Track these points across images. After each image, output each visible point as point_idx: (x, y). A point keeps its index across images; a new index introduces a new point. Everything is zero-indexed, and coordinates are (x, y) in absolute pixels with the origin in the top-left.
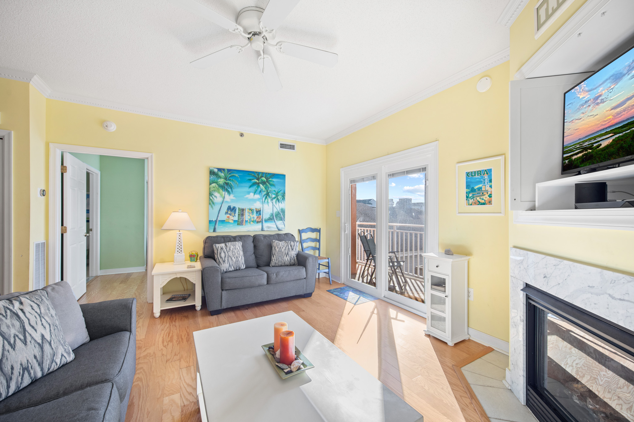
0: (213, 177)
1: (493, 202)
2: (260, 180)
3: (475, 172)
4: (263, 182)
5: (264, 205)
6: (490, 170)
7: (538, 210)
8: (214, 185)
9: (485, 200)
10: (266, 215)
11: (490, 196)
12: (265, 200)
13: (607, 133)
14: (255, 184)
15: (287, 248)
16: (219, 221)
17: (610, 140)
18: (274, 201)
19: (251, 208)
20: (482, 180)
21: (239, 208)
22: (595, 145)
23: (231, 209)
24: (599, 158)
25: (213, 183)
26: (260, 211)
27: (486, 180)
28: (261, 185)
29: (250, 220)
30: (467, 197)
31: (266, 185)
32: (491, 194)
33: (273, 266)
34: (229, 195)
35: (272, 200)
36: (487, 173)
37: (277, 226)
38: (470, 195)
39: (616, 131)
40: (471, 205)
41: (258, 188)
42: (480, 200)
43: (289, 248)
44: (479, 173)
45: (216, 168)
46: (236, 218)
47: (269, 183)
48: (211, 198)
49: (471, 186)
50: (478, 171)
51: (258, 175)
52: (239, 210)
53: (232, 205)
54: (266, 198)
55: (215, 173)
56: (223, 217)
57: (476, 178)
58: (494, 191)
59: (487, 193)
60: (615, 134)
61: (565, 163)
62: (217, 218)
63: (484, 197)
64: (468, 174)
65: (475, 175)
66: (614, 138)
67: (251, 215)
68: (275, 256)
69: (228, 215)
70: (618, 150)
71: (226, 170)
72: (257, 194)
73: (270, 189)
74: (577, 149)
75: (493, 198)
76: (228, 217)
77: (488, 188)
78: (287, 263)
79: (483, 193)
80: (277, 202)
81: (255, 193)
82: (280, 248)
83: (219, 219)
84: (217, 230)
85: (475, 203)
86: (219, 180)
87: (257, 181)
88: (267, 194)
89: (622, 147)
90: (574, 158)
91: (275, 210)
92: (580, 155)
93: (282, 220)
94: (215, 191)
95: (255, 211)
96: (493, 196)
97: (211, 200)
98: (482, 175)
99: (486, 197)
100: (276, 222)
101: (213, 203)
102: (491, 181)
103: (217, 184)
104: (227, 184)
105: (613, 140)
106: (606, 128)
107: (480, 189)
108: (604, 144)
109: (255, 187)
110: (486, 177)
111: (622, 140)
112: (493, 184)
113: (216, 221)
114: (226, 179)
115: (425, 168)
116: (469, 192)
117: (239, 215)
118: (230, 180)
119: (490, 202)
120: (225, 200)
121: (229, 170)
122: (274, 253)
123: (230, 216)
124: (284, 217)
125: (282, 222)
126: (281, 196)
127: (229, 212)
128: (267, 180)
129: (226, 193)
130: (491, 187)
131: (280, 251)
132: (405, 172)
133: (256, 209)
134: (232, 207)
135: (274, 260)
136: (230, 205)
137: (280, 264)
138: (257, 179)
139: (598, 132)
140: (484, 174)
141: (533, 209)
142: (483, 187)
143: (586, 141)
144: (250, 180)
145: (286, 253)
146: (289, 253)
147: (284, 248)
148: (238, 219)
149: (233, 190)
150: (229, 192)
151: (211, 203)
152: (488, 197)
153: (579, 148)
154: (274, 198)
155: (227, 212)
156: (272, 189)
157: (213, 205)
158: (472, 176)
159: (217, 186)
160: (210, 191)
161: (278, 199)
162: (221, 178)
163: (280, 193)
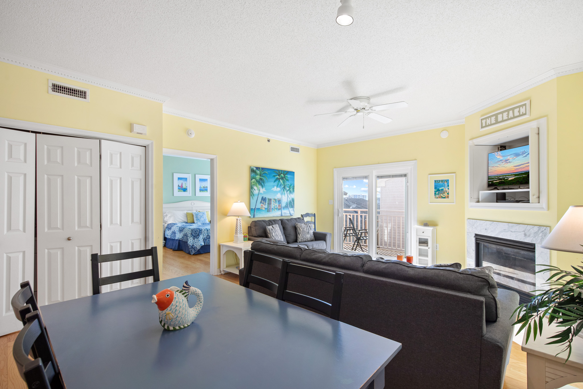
0: (253, 174)
1: (450, 197)
2: (280, 176)
3: (440, 180)
4: (282, 178)
5: (282, 196)
6: (448, 180)
7: (481, 202)
8: (254, 180)
9: (445, 196)
10: (283, 204)
11: (448, 194)
12: (283, 192)
13: (511, 175)
14: (277, 179)
15: (308, 228)
16: (257, 208)
17: (513, 178)
18: (288, 192)
19: (275, 198)
20: (443, 185)
21: (268, 198)
22: (506, 179)
23: (263, 199)
24: (508, 184)
25: (253, 179)
26: (280, 200)
27: (446, 185)
28: (281, 180)
29: (274, 207)
30: (435, 194)
31: (284, 180)
32: (448, 193)
33: (300, 242)
34: (263, 189)
35: (287, 192)
36: (446, 182)
37: (290, 212)
38: (437, 193)
39: (516, 175)
40: (437, 198)
41: (279, 183)
42: (442, 196)
43: (309, 229)
44: (442, 181)
45: (255, 167)
46: (266, 206)
47: (285, 179)
48: (252, 191)
49: (438, 188)
50: (441, 180)
51: (279, 172)
52: (268, 200)
53: (264, 196)
54: (284, 190)
55: (254, 171)
56: (259, 206)
57: (441, 184)
58: (450, 191)
59: (447, 192)
60: (516, 176)
61: (489, 183)
62: (255, 207)
63: (445, 194)
64: (435, 181)
65: (440, 182)
66: (515, 177)
67: (275, 204)
68: (300, 234)
69: (262, 204)
70: (517, 182)
71: (261, 169)
72: (278, 187)
73: (286, 183)
74: (496, 179)
75: (449, 195)
76: (262, 206)
77: (447, 189)
78: (309, 239)
79: (444, 192)
80: (290, 193)
81: (277, 186)
82: (303, 228)
83: (256, 207)
84: (256, 216)
85: (440, 197)
86: (257, 177)
87: (279, 177)
88: (284, 187)
89: (518, 181)
90: (494, 182)
91: (289, 200)
92: (498, 181)
93: (292, 208)
94: (254, 185)
95: (277, 200)
96: (449, 194)
97: (252, 192)
98: (444, 182)
99: (446, 194)
100: (289, 209)
101: (253, 195)
102: (448, 186)
103: (256, 180)
104: (261, 179)
105: (515, 178)
106: (511, 173)
107: (442, 190)
108: (510, 179)
109: (277, 182)
110: (446, 184)
111: (518, 179)
112: (450, 187)
113: (255, 209)
114: (260, 175)
115: (406, 175)
116: (436, 191)
117: (268, 204)
118: (263, 176)
119: (448, 197)
120: (260, 192)
121: (263, 169)
122: (299, 232)
123: (263, 205)
124: (294, 205)
125: (292, 209)
126: (291, 189)
127: (263, 202)
128: (284, 176)
129: (261, 187)
130: (448, 189)
131: (303, 231)
132: (390, 176)
133: (278, 199)
134: (264, 198)
135: (300, 238)
136: (263, 196)
137: (305, 240)
138: (278, 176)
139: (507, 174)
140: (445, 182)
141: (478, 202)
142: (444, 189)
143: (501, 176)
144: (275, 176)
145: (308, 232)
146: (309, 232)
147: (306, 228)
148: (268, 207)
149: (265, 184)
150: (262, 187)
151: (251, 194)
152: (447, 195)
153: (497, 179)
154: (288, 190)
155: (261, 202)
156: (287, 183)
157: (253, 196)
158: (438, 182)
159: (255, 181)
160: (251, 185)
161: (290, 191)
162: (258, 175)
163: (292, 186)
